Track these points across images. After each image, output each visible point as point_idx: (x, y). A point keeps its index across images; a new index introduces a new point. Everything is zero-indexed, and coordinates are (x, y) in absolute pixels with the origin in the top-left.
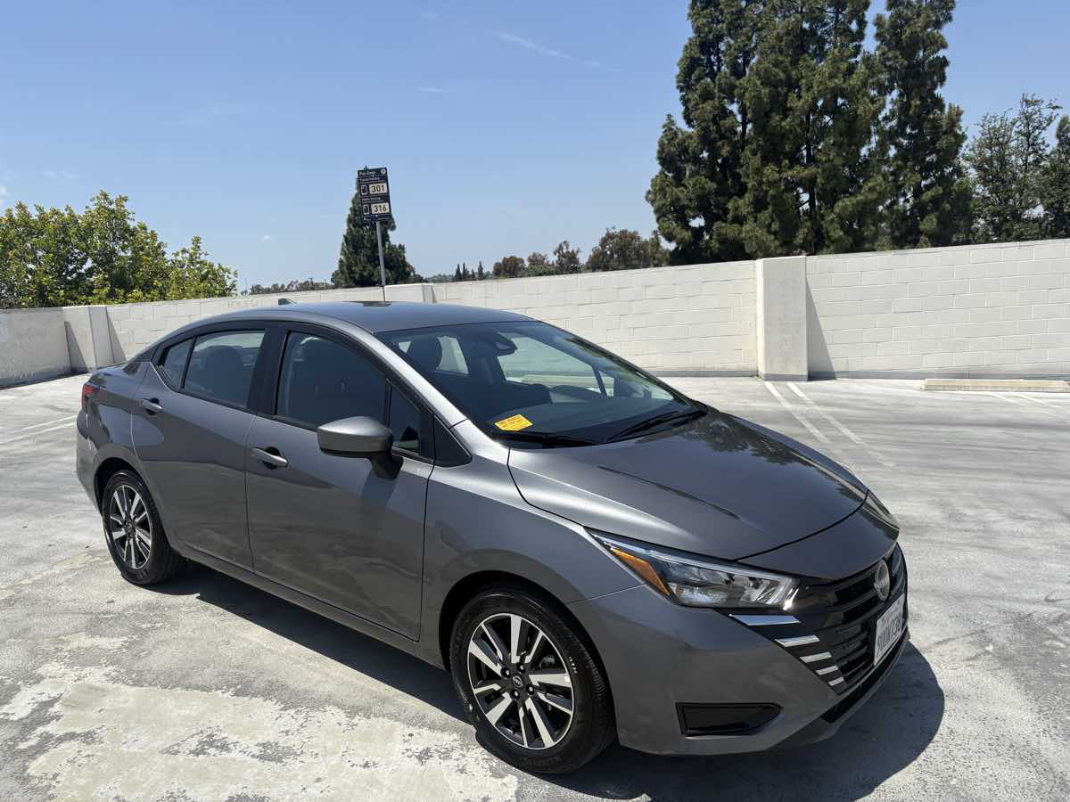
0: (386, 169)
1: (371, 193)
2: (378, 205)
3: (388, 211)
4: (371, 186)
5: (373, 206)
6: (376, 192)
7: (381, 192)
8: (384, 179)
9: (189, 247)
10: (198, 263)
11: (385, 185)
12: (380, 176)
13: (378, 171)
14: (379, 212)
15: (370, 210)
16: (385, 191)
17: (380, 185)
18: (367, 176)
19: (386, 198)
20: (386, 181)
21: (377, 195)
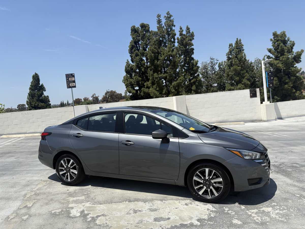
0: (74, 74)
1: (70, 80)
2: (72, 84)
3: (75, 85)
4: (69, 78)
5: (70, 84)
6: (71, 80)
7: (73, 80)
8: (74, 76)
11: (74, 78)
12: (72, 75)
14: (72, 85)
15: (69, 86)
16: (74, 80)
17: (72, 78)
18: (68, 76)
19: (74, 82)
21: (71, 81)
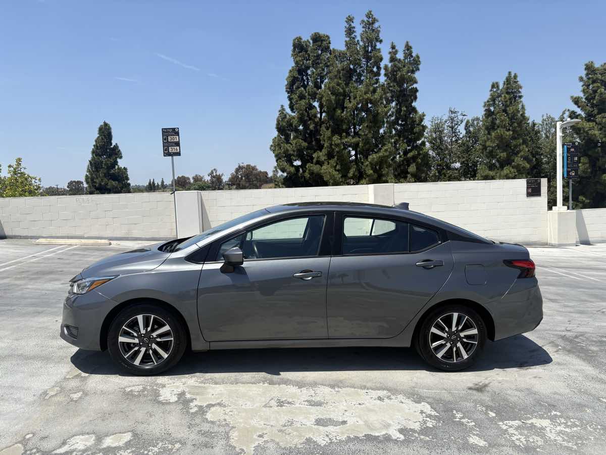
0: (178, 128)
1: (169, 141)
2: (173, 147)
3: (178, 151)
4: (169, 137)
5: (170, 148)
7: (175, 141)
8: (177, 134)
9: (14, 164)
10: (19, 173)
11: (177, 137)
12: (175, 132)
13: (174, 129)
14: (173, 151)
15: (168, 151)
16: (178, 140)
17: (175, 137)
18: (167, 132)
19: (178, 144)
20: (179, 135)
21: (172, 142)
